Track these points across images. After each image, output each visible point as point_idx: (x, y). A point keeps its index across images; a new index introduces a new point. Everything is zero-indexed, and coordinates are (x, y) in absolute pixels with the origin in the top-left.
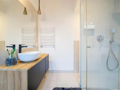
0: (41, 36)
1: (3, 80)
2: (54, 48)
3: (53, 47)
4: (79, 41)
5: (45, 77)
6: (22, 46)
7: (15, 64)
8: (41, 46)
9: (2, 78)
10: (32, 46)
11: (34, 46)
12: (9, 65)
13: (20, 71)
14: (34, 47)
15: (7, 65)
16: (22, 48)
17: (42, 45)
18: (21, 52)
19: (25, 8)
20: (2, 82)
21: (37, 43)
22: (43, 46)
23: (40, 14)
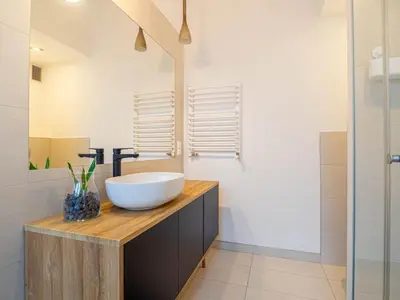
0: (194, 121)
1: (50, 269)
2: (238, 162)
3: (233, 157)
4: (345, 134)
5: (204, 266)
6: (123, 152)
7: (91, 217)
8: (194, 155)
9: (49, 260)
10: (165, 154)
11: (170, 155)
12: (71, 217)
13: (98, 245)
14: (168, 157)
15: (68, 218)
16: (123, 161)
17: (196, 149)
18: (119, 175)
19: (141, 29)
20: (49, 275)
21: (179, 143)
22: (200, 154)
23: (188, 40)
